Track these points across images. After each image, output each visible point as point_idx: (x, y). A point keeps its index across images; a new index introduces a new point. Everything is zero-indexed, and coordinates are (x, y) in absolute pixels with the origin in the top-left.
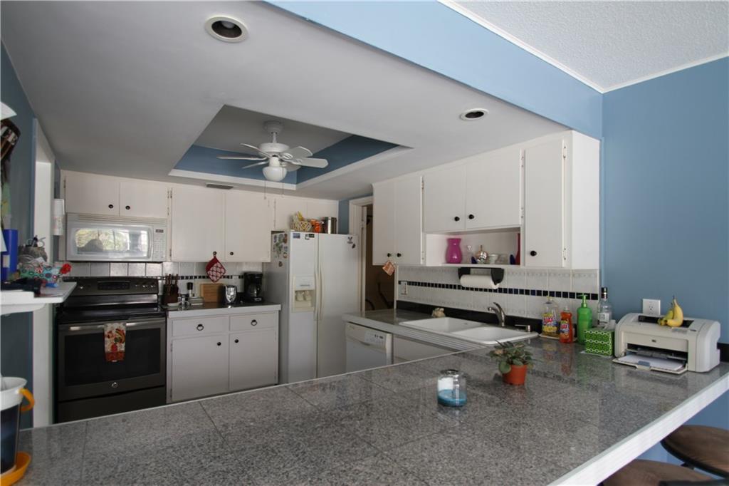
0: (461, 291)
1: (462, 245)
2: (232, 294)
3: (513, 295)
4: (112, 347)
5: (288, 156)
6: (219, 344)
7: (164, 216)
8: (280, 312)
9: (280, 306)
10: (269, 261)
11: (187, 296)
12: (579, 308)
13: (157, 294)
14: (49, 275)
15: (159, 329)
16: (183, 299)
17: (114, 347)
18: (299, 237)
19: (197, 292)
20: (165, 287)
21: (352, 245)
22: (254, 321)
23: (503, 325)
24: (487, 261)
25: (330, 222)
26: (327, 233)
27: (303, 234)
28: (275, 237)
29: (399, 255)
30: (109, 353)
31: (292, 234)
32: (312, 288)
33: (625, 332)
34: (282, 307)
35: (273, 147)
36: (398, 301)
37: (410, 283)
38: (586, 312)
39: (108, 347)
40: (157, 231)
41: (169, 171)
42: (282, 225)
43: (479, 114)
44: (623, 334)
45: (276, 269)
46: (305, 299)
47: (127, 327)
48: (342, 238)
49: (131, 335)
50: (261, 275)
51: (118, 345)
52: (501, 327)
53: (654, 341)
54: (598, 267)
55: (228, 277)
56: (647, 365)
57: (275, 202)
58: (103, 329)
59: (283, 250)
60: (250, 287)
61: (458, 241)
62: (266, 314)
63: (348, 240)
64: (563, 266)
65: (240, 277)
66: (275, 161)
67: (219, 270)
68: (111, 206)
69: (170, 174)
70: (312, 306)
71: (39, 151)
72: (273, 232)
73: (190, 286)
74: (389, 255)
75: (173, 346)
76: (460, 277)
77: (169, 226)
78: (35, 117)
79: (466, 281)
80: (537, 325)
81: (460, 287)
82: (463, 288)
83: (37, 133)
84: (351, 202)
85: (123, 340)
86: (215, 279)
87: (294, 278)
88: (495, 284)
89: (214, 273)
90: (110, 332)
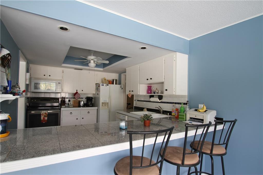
0: (150, 103)
1: (152, 88)
2: (82, 103)
3: (165, 104)
4: (43, 118)
5: (95, 60)
6: (77, 119)
7: (61, 78)
8: (97, 109)
9: (97, 108)
10: (95, 93)
11: (68, 104)
12: (181, 107)
13: (59, 103)
14: (19, 93)
15: (58, 114)
16: (67, 105)
17: (44, 118)
18: (103, 85)
19: (72, 102)
20: (61, 101)
21: (121, 88)
22: (89, 112)
23: (162, 113)
24: (158, 93)
25: (115, 81)
26: (114, 84)
27: (105, 85)
28: (97, 86)
29: (132, 91)
30: (42, 120)
31: (101, 85)
32: (108, 102)
33: (189, 114)
34: (98, 108)
35: (91, 57)
36: (134, 107)
37: (138, 101)
38: (182, 108)
39: (42, 118)
40: (58, 83)
41: (61, 65)
42: (99, 81)
43: (145, 48)
44: (188, 114)
45: (97, 96)
46: (105, 105)
47: (48, 112)
48: (118, 86)
49: (49, 115)
50: (92, 98)
51: (45, 118)
52: (161, 114)
53: (196, 116)
54: (187, 95)
55: (82, 98)
56: (191, 123)
57: (97, 74)
58: (41, 113)
59: (99, 90)
60: (88, 101)
61: (151, 87)
62: (93, 110)
63: (120, 87)
64: (174, 94)
65: (86, 98)
66: (92, 61)
67: (78, 96)
68: (44, 75)
69: (62, 65)
70: (108, 108)
71: (21, 59)
72: (96, 84)
73: (69, 101)
74: (130, 91)
75: (63, 119)
76: (150, 98)
77: (62, 81)
78: (20, 50)
79: (152, 99)
80: (170, 113)
81: (150, 101)
82: (151, 102)
83: (20, 54)
84: (122, 74)
85: (47, 116)
86: (77, 98)
87: (102, 98)
88: (160, 100)
89: (77, 97)
90: (43, 114)
